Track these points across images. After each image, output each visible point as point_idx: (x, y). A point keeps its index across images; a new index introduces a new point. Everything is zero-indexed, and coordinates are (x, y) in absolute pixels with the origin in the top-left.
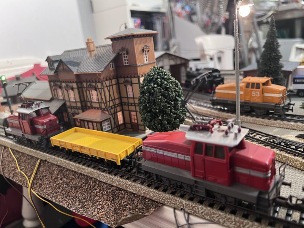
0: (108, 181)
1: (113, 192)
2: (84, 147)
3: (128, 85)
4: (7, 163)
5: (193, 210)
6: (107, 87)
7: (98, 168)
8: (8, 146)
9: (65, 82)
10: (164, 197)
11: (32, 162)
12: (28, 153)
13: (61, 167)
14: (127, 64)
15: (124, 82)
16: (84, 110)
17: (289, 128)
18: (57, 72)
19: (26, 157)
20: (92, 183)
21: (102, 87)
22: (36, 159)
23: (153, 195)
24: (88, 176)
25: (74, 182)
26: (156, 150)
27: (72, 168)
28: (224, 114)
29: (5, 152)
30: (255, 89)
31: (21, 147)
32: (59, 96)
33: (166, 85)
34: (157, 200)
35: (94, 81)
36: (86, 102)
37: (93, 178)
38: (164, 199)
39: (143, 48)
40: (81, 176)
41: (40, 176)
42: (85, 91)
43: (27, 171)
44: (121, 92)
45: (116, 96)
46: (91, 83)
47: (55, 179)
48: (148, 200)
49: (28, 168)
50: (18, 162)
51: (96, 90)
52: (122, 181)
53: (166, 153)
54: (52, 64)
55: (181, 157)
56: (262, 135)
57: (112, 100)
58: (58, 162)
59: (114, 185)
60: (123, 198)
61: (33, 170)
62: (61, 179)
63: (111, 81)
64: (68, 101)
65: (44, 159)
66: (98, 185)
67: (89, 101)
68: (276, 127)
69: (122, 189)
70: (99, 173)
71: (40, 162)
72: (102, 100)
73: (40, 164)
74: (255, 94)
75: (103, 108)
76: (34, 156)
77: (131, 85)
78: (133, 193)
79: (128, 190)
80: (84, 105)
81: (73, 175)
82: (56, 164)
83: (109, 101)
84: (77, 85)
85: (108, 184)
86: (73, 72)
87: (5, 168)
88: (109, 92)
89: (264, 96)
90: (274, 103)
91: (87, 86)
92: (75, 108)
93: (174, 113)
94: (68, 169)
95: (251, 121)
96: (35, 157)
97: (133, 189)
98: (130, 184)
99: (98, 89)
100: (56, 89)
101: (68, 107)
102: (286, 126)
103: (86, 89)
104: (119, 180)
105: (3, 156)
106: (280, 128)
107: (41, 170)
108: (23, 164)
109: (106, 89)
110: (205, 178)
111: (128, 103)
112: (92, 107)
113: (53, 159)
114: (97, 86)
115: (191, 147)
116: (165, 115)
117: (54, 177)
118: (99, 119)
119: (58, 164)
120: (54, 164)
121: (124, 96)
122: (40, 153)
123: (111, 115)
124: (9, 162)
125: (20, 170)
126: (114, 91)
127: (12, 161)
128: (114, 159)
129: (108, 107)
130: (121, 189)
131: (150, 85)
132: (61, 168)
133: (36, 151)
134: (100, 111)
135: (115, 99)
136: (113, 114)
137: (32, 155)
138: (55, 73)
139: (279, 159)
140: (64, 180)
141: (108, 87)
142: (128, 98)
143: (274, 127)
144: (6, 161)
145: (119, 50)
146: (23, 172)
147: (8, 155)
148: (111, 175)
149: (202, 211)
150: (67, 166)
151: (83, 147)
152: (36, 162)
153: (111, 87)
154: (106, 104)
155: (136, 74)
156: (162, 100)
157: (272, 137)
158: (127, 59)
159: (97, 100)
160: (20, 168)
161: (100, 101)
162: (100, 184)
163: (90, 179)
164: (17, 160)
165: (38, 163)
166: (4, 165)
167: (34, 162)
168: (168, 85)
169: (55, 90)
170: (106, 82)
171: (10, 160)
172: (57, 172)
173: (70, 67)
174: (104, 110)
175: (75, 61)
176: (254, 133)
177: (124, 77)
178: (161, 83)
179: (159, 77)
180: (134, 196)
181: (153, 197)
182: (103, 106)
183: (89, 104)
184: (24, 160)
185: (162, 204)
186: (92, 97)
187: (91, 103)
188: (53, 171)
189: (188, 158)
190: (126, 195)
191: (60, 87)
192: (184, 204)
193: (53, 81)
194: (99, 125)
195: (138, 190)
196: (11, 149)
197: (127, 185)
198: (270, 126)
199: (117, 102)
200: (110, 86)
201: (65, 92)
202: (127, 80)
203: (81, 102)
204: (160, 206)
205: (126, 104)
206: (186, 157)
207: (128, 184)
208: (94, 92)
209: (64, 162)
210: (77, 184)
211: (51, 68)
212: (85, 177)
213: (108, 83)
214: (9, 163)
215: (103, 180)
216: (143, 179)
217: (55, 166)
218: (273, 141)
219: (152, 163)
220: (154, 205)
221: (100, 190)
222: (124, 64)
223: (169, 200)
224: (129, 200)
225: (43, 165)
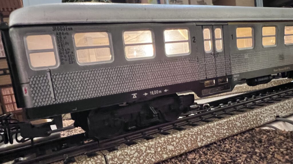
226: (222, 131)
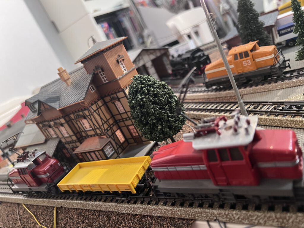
0: (130, 211)
1: (139, 222)
2: (94, 185)
3: (115, 101)
4: (25, 220)
5: (228, 218)
6: (95, 111)
7: (115, 200)
8: (21, 203)
9: (52, 120)
10: (193, 213)
11: (49, 212)
12: (42, 205)
13: (80, 209)
14: (107, 82)
15: (110, 100)
16: (81, 141)
17: (292, 86)
18: (41, 113)
19: (42, 209)
20: (114, 218)
21: (90, 114)
22: (52, 208)
23: (181, 213)
24: (108, 211)
25: (97, 221)
26: (167, 168)
27: (90, 208)
28: (222, 93)
29: (20, 209)
30: (244, 59)
31: (33, 200)
32: (52, 136)
33: (153, 91)
34: (186, 217)
35: (80, 110)
36: (80, 133)
37: (114, 212)
38: (193, 215)
39: (117, 60)
40: (102, 213)
41: (62, 225)
42: (75, 122)
43: (47, 223)
44: (111, 111)
45: (108, 117)
46: (78, 113)
47: (77, 224)
48: (177, 220)
49: (47, 219)
50: (35, 216)
51: (85, 118)
52: (144, 207)
53: (179, 169)
54: (32, 106)
55: (196, 168)
56: (268, 105)
57: (105, 122)
58: (74, 205)
59: (137, 213)
60: (151, 225)
61: (53, 221)
62: (83, 222)
63: (96, 104)
64: (62, 138)
65: (59, 206)
66: (121, 218)
67: (83, 131)
68: (279, 89)
69: (148, 216)
70: (118, 206)
71: (57, 210)
72: (95, 126)
73: (57, 212)
74: (246, 63)
75: (99, 134)
76: (48, 205)
77: (119, 101)
78: (160, 217)
79: (153, 215)
80: (79, 136)
81: (93, 215)
82: (72, 207)
83: (103, 125)
84: (65, 120)
85: (131, 214)
86: (56, 109)
87: (26, 226)
88: (99, 115)
89: (256, 62)
90: (269, 66)
91: (75, 117)
92: (72, 142)
93: (172, 117)
94: (86, 210)
95: (252, 91)
96: (51, 206)
97: (158, 213)
98: (153, 209)
99: (87, 117)
100: (46, 129)
101: (64, 143)
102: (288, 85)
103: (75, 120)
104: (141, 207)
105: (19, 214)
106: (284, 88)
107: (60, 219)
108: (41, 217)
109: (95, 114)
110: (229, 184)
111: (123, 119)
112: (88, 136)
113: (68, 204)
114: (84, 114)
115: (203, 156)
116: (163, 123)
117: (75, 222)
118: (99, 147)
119: (74, 207)
120: (71, 208)
121: (115, 114)
122: (53, 201)
123: (109, 138)
124: (27, 218)
125: (40, 224)
126: (104, 113)
127: (30, 217)
128: (127, 189)
129: (103, 131)
130: (146, 215)
131: (137, 98)
132: (79, 211)
133: (49, 200)
134: (97, 137)
135: (108, 120)
136: (111, 136)
137: (46, 205)
138: (38, 115)
139: (296, 125)
140: (86, 223)
141: (97, 111)
142: (120, 114)
143: (277, 90)
144: (24, 218)
145: (93, 70)
146: (44, 226)
147: (24, 212)
148: (131, 205)
149: (237, 217)
150: (84, 207)
151: (92, 185)
152: (53, 211)
153: (99, 110)
154: (101, 128)
155: (119, 88)
156: (155, 108)
157: (279, 103)
158: (105, 76)
159: (90, 128)
160: (39, 223)
161: (93, 128)
162: (123, 216)
163: (111, 213)
164: (34, 215)
165: (55, 212)
166: (24, 223)
167: (51, 212)
168: (155, 91)
169: (46, 131)
170: (92, 107)
171: (28, 216)
172: (76, 216)
173: (51, 104)
174: (101, 135)
175: (54, 96)
176: (260, 104)
177: (109, 95)
178: (147, 91)
179: (143, 86)
180: (162, 219)
181: (181, 216)
182: (98, 132)
183: (84, 134)
184: (40, 213)
185: (193, 220)
186: (84, 126)
187: (85, 132)
188: (72, 216)
189: (203, 167)
190: (154, 221)
191: (50, 126)
192: (216, 215)
193: (41, 123)
194: (101, 152)
195: (163, 212)
196: (24, 204)
197: (151, 211)
198: (273, 90)
199: (111, 121)
200: (97, 109)
201: (56, 130)
202: (112, 97)
203: (75, 134)
204: (192, 224)
205: (121, 120)
206: (202, 167)
207: (151, 209)
208: (85, 121)
209: (80, 204)
210: (101, 223)
211: (33, 110)
212: (105, 213)
213: (94, 107)
214: (28, 220)
215: (124, 212)
216: (165, 199)
217: (73, 210)
218: (283, 108)
219: (167, 182)
220: (185, 223)
221: (125, 223)
222: (104, 82)
223: (199, 215)
224: (158, 226)
225: (61, 212)
226: (167, 213)
